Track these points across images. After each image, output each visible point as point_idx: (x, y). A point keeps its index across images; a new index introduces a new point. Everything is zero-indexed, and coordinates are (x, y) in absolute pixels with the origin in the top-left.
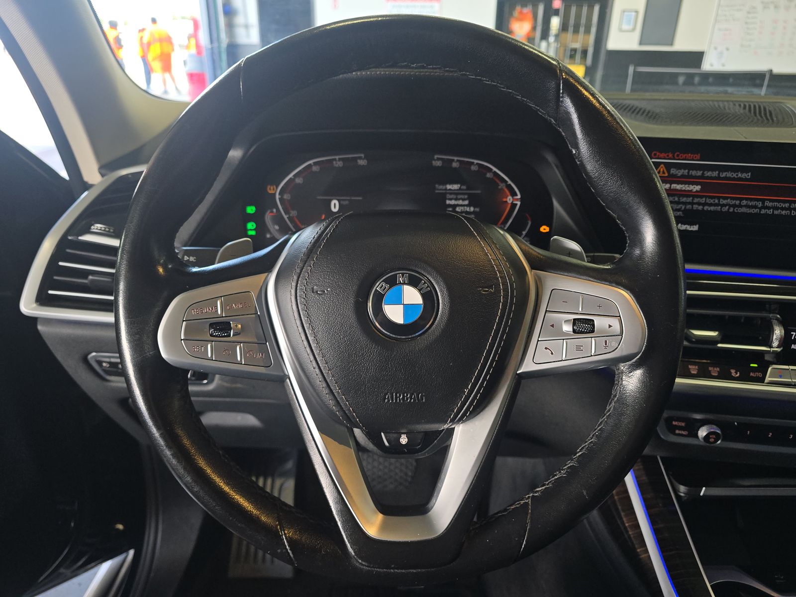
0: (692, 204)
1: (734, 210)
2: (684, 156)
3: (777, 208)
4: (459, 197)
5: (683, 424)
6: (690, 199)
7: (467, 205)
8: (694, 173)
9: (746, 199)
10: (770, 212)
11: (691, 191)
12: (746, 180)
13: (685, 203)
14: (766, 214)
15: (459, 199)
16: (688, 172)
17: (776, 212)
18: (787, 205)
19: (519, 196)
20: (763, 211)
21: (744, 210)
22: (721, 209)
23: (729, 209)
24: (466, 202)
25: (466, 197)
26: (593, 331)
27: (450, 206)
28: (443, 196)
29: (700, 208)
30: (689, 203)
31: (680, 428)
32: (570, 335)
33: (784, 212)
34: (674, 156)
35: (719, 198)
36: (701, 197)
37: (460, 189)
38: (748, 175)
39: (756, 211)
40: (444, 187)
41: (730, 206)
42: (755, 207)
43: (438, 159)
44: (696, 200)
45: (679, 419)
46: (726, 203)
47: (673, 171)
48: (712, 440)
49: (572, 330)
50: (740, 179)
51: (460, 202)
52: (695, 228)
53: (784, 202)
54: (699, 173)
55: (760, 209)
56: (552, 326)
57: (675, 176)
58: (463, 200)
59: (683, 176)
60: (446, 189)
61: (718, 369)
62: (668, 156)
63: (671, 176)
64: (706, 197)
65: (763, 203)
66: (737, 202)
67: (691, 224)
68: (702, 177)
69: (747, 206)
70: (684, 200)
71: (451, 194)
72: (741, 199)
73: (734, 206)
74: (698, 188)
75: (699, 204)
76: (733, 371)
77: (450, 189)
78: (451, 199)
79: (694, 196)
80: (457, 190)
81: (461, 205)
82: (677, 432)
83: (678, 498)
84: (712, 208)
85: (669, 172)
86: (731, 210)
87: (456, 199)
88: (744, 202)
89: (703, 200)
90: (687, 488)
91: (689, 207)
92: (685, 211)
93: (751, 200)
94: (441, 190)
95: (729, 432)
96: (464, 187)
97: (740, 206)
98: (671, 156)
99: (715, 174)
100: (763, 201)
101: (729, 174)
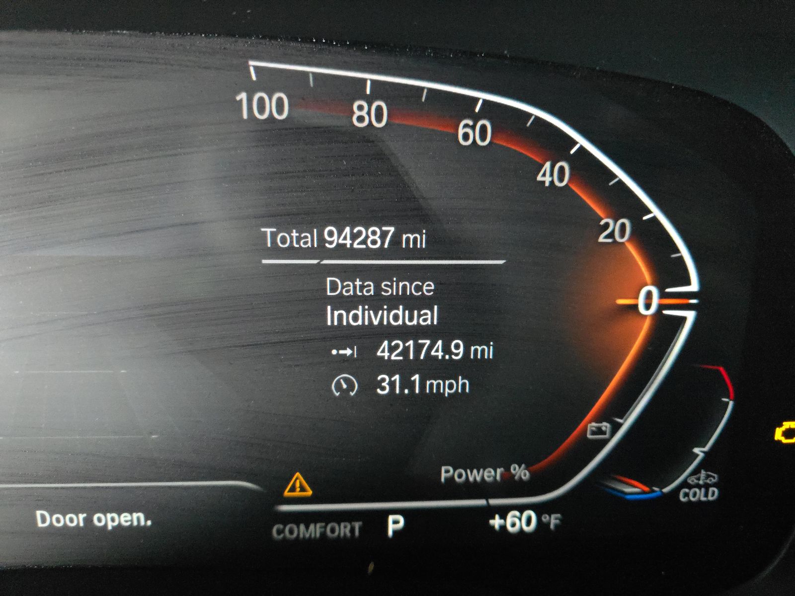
4: (390, 289)
7: (431, 333)
15: (393, 302)
19: (694, 286)
24: (429, 317)
25: (429, 287)
27: (345, 335)
28: (305, 290)
37: (396, 249)
40: (309, 240)
51: (400, 317)
58: (414, 304)
60: (320, 250)
71: (348, 273)
77: (341, 251)
80: (380, 253)
81: (404, 333)
87: (376, 302)
94: (291, 252)
96: (417, 239)
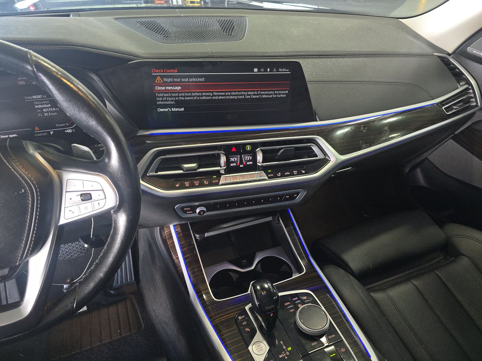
0: (178, 97)
1: (199, 98)
2: (169, 71)
3: (219, 96)
4: (43, 102)
5: (189, 209)
6: (177, 95)
7: (50, 107)
8: (175, 80)
9: (205, 92)
10: (217, 98)
11: (176, 90)
12: (202, 82)
13: (175, 97)
14: (215, 99)
15: (44, 104)
16: (173, 80)
17: (219, 98)
18: (223, 94)
20: (214, 98)
21: (204, 98)
22: (193, 98)
23: (197, 98)
24: (49, 105)
25: (48, 102)
26: (91, 199)
27: (38, 109)
28: (32, 104)
29: (183, 98)
30: (177, 97)
31: (188, 211)
32: (81, 202)
33: (223, 98)
34: (163, 71)
35: (191, 92)
36: (182, 93)
37: (42, 98)
38: (203, 79)
39: (210, 98)
40: (31, 98)
41: (197, 96)
42: (209, 96)
43: (21, 80)
44: (180, 95)
45: (187, 207)
46: (195, 95)
47: (165, 80)
48: (202, 214)
49: (81, 200)
50: (200, 82)
51: (45, 106)
52: (183, 109)
53: (222, 92)
54: (179, 80)
55: (212, 96)
56: (71, 199)
57: (167, 82)
58: (46, 104)
59: (170, 82)
60: (33, 99)
61: (198, 182)
62: (160, 71)
63: (164, 82)
64: (185, 92)
65: (213, 94)
66: (200, 94)
67: (180, 107)
68: (181, 82)
69: (206, 96)
70: (174, 95)
71: (37, 101)
72: (202, 92)
73: (199, 96)
74: (179, 88)
75: (182, 96)
76: (205, 182)
77: (35, 99)
78: (38, 105)
79: (179, 93)
80: (40, 98)
81: (46, 108)
82: (188, 212)
83: (196, 239)
84: (188, 98)
85: (163, 80)
86: (198, 98)
87: (42, 104)
88: (204, 94)
89: (183, 94)
90: (199, 235)
91: (177, 98)
92: (176, 101)
93: (207, 92)
94: (29, 99)
95: (209, 208)
97: (202, 96)
98: (162, 71)
99: (187, 80)
100: (212, 92)
101: (194, 80)
